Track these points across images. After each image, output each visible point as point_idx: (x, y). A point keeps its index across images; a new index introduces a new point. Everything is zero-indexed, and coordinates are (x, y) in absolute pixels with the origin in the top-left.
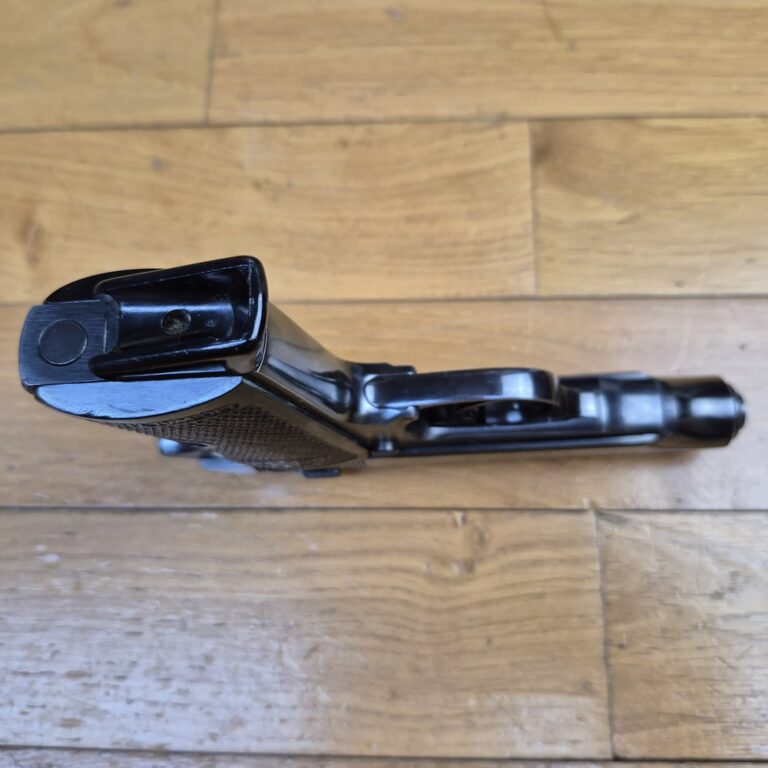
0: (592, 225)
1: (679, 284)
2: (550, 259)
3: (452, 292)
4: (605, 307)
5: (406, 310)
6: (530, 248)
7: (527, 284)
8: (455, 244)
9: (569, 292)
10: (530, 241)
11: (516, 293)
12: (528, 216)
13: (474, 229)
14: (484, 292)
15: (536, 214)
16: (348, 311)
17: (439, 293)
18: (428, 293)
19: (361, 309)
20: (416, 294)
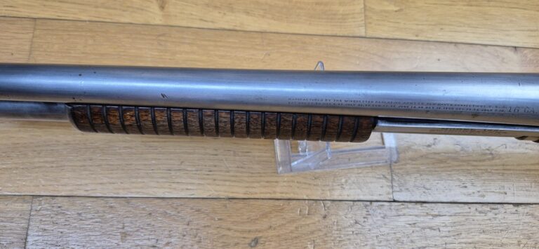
0: (385, 11)
1: (417, 36)
2: (370, 23)
3: (334, 33)
4: (390, 42)
5: (316, 39)
6: (363, 18)
7: (362, 32)
8: (334, 15)
9: (377, 36)
10: (363, 15)
11: (358, 35)
12: (362, 6)
13: (341, 10)
14: (346, 34)
15: (365, 6)
16: (294, 38)
17: (329, 33)
18: (325, 33)
19: (299, 37)
20: (320, 33)
